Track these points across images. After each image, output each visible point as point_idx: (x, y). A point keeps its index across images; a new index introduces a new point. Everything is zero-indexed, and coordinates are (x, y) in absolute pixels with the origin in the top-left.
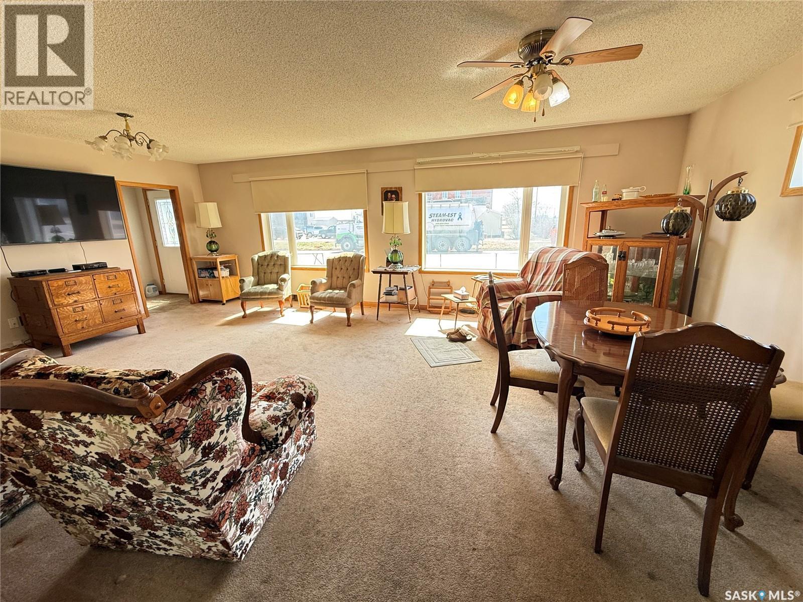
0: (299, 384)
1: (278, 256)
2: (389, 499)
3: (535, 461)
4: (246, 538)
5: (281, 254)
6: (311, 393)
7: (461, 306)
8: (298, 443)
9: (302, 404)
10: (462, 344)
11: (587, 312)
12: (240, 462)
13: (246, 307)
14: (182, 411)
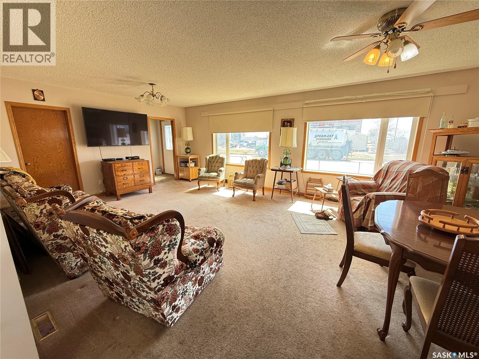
0: (214, 233)
1: (219, 157)
2: (259, 314)
3: (368, 315)
4: (175, 315)
5: (221, 156)
6: (220, 238)
7: (328, 196)
8: (211, 266)
9: (214, 245)
10: (325, 221)
11: (422, 212)
12: (174, 271)
13: (200, 185)
14: (145, 238)
